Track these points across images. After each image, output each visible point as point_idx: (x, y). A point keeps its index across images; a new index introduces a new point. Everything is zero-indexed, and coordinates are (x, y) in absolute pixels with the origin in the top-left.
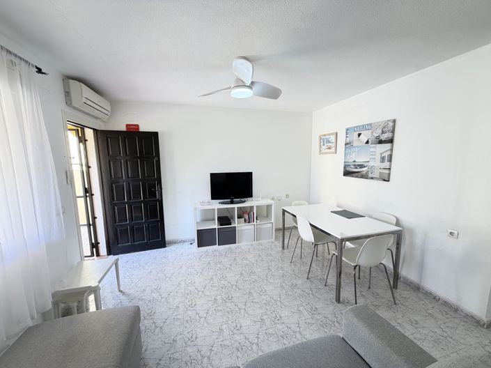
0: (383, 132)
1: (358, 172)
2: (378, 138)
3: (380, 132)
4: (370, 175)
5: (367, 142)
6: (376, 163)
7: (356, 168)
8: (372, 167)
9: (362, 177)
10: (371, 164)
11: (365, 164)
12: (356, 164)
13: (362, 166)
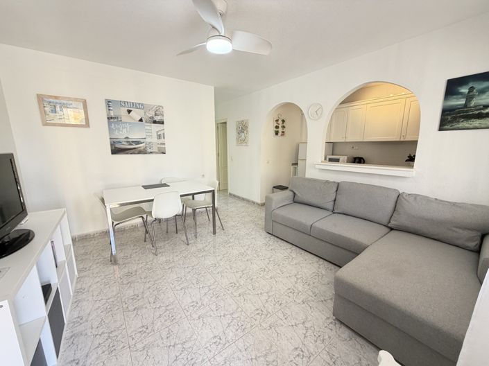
0: (156, 115)
1: (135, 148)
2: (151, 118)
3: (154, 114)
4: (149, 150)
5: (141, 120)
6: (154, 140)
7: (131, 145)
8: (150, 143)
9: (140, 153)
10: (148, 140)
11: (142, 141)
12: (129, 140)
13: (138, 143)
